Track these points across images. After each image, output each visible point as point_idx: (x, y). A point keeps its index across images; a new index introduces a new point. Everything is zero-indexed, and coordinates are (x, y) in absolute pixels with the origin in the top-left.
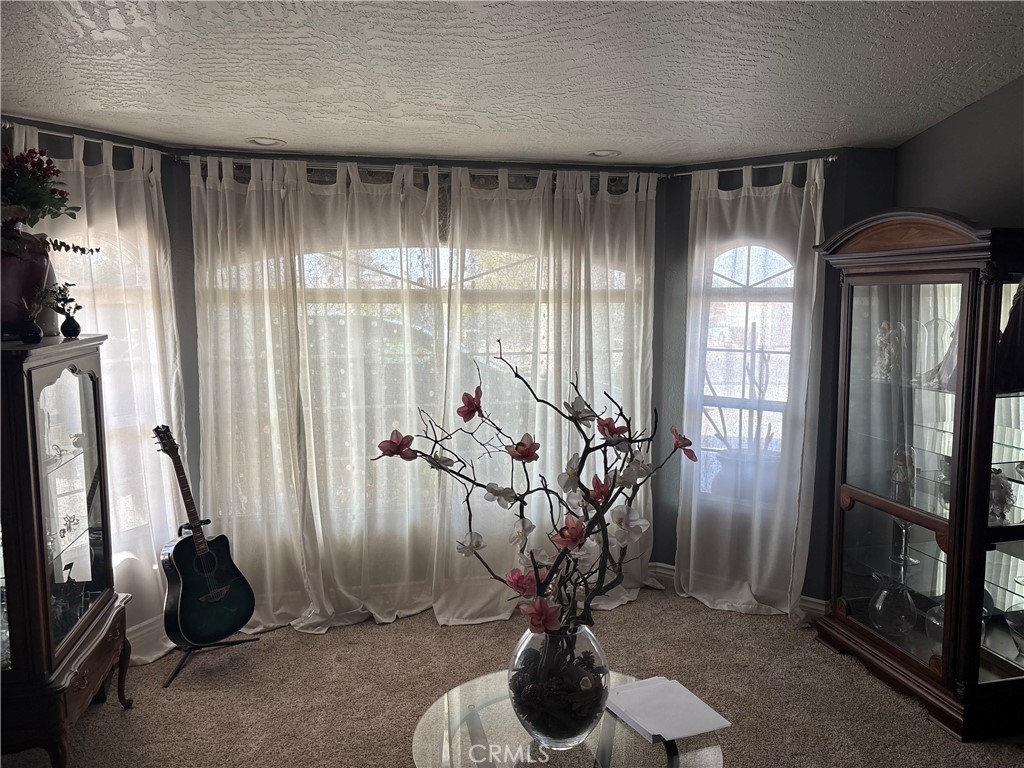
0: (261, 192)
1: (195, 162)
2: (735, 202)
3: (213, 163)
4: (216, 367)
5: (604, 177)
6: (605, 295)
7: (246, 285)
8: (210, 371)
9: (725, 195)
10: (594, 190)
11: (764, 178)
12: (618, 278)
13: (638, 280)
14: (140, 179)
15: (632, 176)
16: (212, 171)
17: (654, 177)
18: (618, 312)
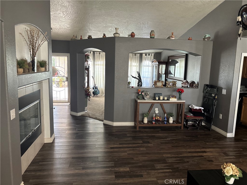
0: (101, 55)
1: (95, 52)
2: (146, 57)
3: (97, 52)
4: (97, 71)
5: (134, 54)
6: (134, 66)
7: (99, 64)
8: (96, 72)
9: (146, 56)
10: (133, 55)
11: (149, 55)
12: (135, 64)
13: (137, 64)
14: (91, 54)
15: (137, 54)
16: (97, 53)
17: (139, 54)
18: (135, 67)
